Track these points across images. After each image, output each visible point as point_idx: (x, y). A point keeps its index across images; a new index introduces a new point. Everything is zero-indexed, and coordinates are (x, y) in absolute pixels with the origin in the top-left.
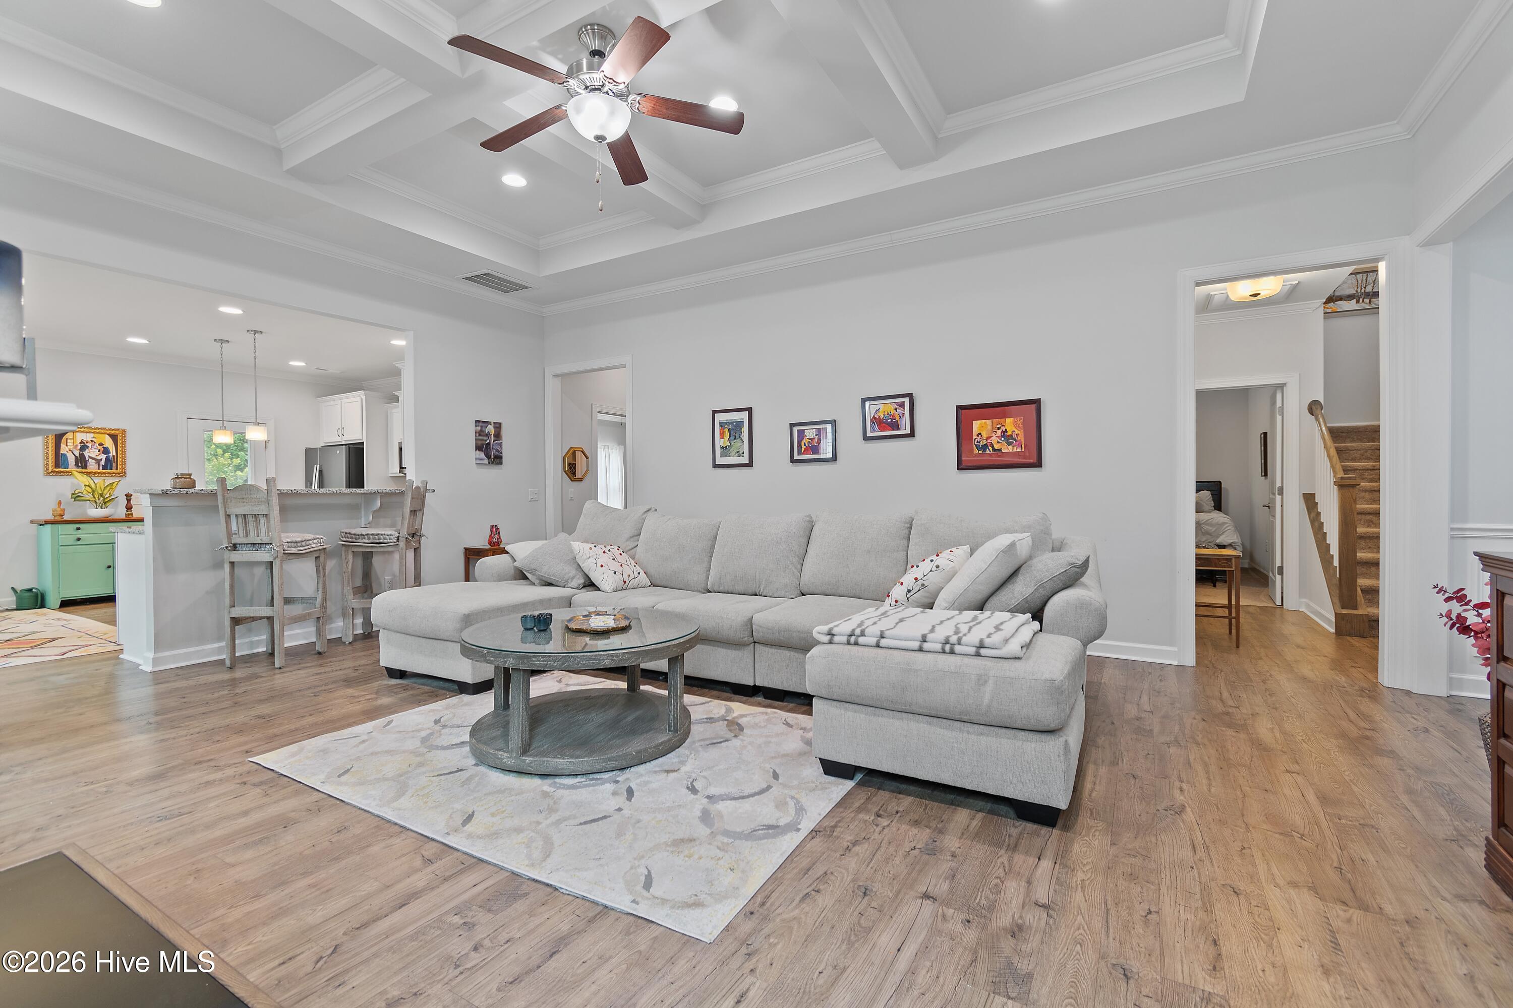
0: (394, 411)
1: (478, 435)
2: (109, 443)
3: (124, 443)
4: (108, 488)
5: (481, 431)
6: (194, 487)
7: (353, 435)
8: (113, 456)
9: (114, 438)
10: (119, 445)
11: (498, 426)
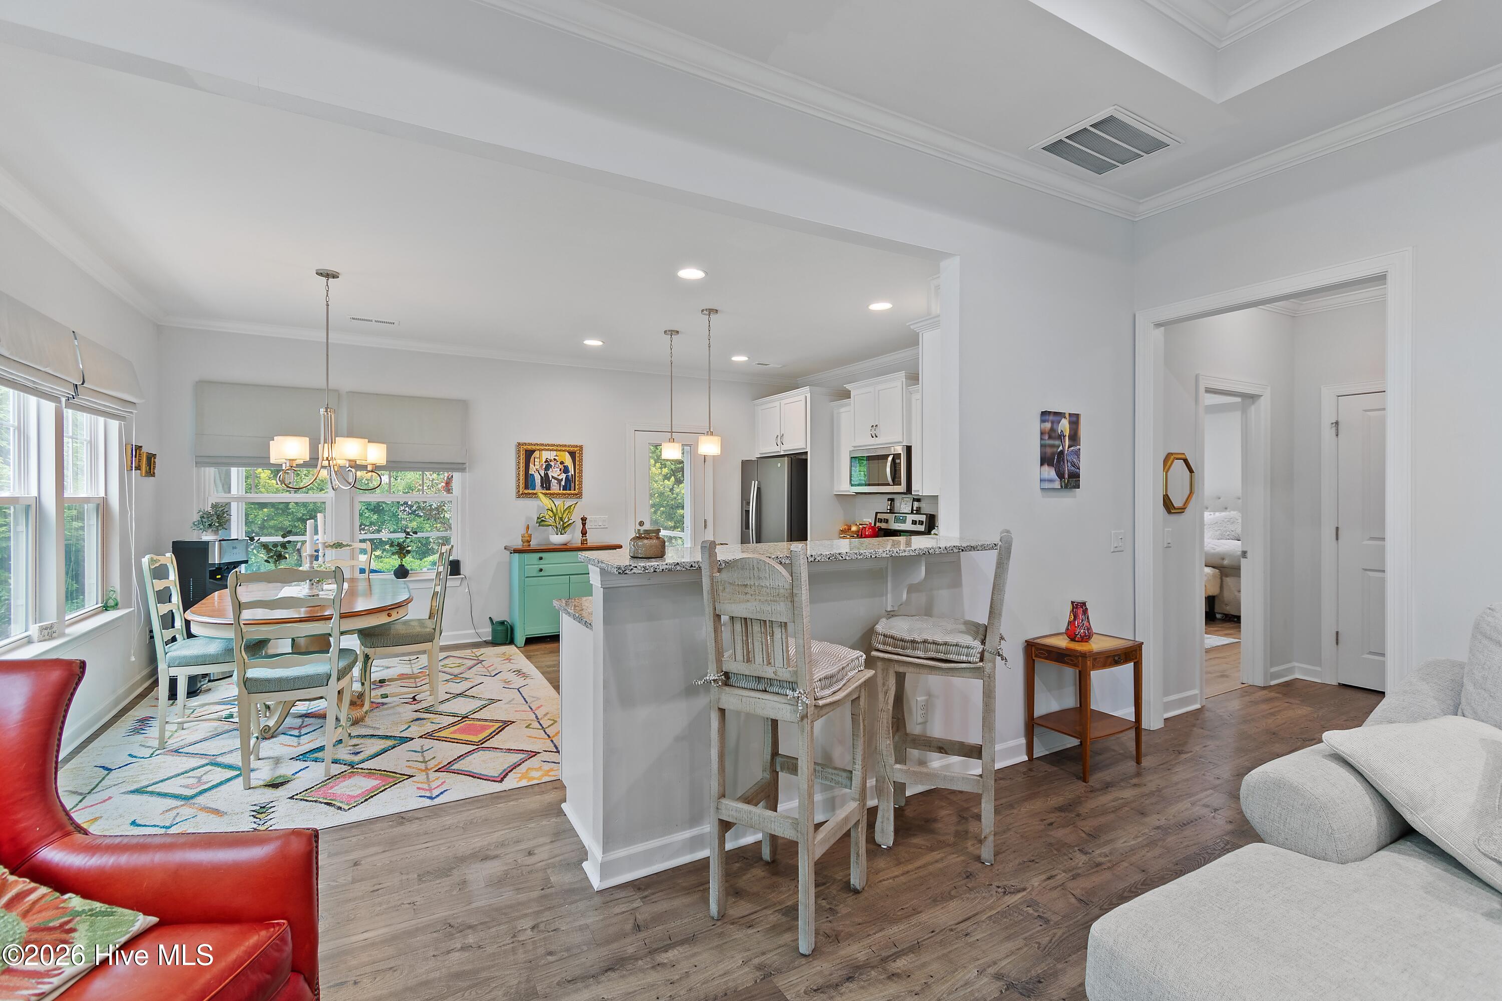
0: (842, 410)
1: (1047, 437)
2: (568, 462)
3: (581, 460)
4: (567, 512)
5: (1052, 430)
6: (661, 555)
7: (795, 443)
8: (572, 475)
9: (572, 455)
10: (577, 463)
11: (1075, 420)
